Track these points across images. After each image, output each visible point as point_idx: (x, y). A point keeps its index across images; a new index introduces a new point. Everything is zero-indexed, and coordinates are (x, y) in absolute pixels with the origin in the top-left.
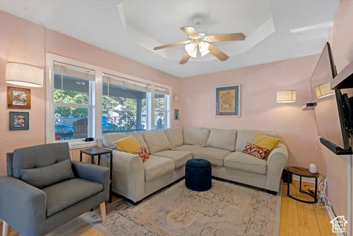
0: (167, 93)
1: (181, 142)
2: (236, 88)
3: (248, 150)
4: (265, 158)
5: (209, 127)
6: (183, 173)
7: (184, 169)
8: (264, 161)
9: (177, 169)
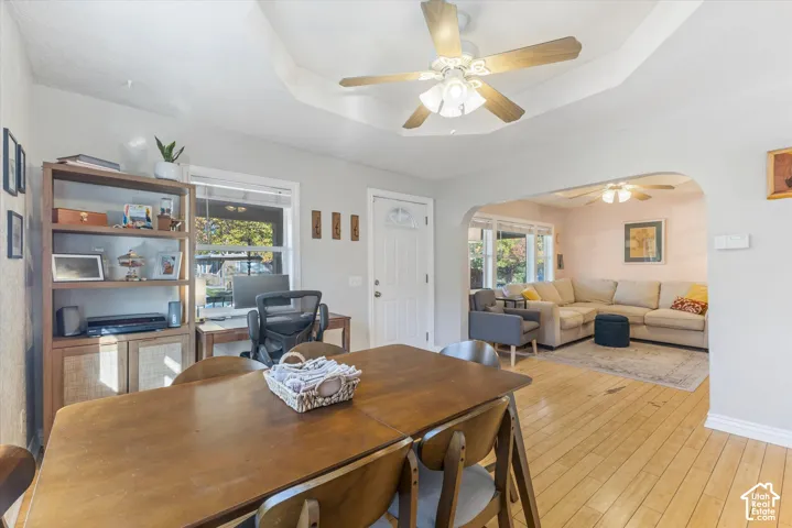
0: (549, 233)
1: (573, 299)
2: (658, 225)
3: (679, 305)
4: (702, 313)
5: (616, 279)
6: (591, 329)
7: (593, 325)
8: (700, 317)
9: (585, 324)
